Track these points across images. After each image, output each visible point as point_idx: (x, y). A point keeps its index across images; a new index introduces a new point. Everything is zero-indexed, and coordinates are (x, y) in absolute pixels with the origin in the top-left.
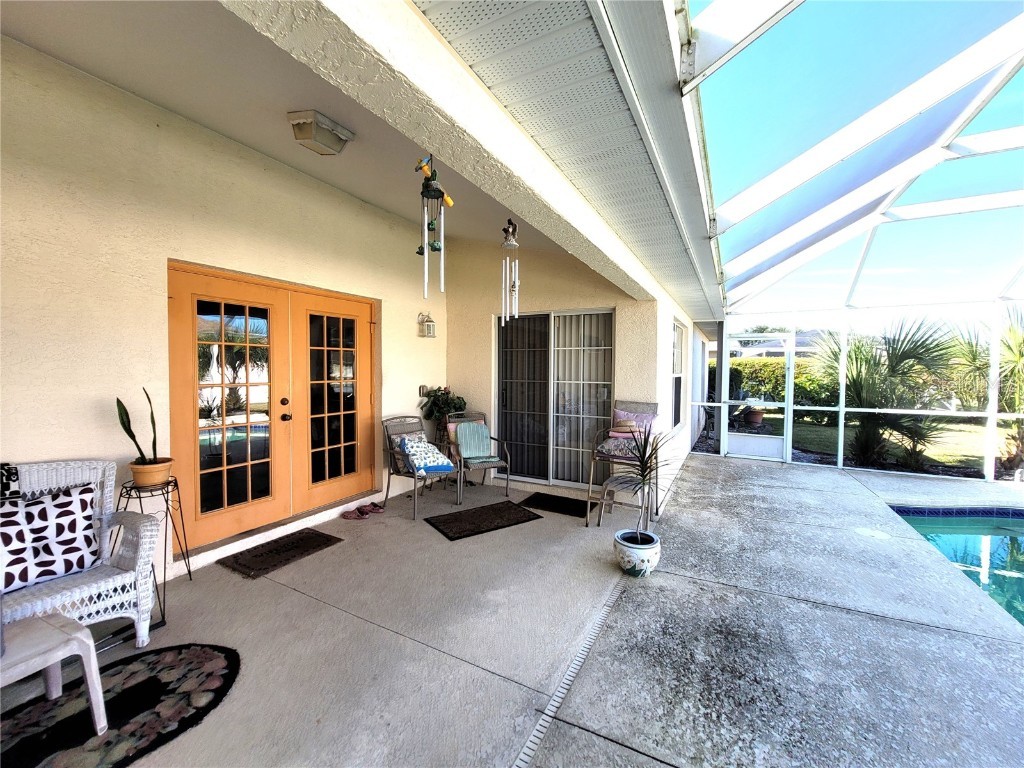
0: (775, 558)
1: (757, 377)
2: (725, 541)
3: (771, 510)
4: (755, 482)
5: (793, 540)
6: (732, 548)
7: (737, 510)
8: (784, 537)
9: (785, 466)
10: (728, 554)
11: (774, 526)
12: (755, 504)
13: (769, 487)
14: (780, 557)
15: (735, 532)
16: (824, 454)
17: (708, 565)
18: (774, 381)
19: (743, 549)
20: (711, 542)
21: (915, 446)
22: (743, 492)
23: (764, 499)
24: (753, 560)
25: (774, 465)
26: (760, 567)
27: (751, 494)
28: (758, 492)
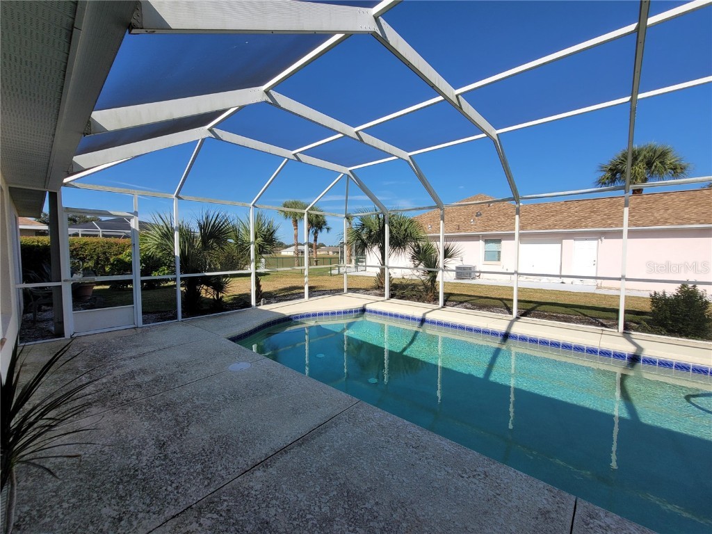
0: (198, 435)
1: (78, 255)
2: (135, 448)
3: (157, 381)
4: (124, 356)
5: (198, 403)
6: (151, 450)
7: (124, 396)
8: (188, 405)
9: (139, 330)
10: (150, 466)
11: (172, 396)
12: (138, 379)
13: (140, 356)
14: (202, 430)
15: (139, 427)
16: (162, 312)
17: (136, 503)
18: (95, 257)
19: (162, 445)
20: (118, 461)
21: (217, 296)
22: (117, 372)
23: (144, 371)
24: (181, 452)
25: (129, 333)
26: (194, 456)
27: (128, 370)
28: (132, 366)
